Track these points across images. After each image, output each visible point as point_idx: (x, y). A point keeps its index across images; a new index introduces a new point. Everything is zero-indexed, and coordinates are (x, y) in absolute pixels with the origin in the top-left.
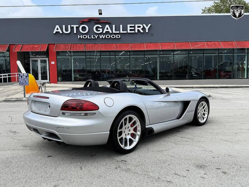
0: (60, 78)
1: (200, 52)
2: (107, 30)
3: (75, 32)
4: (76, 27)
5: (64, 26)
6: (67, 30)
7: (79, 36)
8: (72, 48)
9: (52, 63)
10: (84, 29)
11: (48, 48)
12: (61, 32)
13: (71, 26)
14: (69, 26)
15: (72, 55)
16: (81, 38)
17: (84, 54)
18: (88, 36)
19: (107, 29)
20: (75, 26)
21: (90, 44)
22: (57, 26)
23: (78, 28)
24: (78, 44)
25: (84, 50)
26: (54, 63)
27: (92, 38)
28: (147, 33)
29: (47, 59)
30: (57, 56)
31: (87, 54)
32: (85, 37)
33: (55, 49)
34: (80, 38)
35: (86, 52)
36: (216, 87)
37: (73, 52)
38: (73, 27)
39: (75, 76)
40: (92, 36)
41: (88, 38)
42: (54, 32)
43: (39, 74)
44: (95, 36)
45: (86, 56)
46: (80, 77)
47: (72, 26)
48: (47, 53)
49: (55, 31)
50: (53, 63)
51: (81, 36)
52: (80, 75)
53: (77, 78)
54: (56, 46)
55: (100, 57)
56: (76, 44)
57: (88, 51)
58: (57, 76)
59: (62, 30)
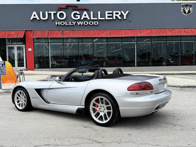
0: (37, 65)
2: (85, 17)
3: (53, 18)
4: (54, 13)
5: (41, 13)
6: (44, 16)
7: (56, 22)
8: (49, 34)
9: (29, 50)
10: (61, 15)
11: (25, 34)
12: (38, 19)
13: (48, 12)
15: (49, 42)
16: (59, 24)
17: (62, 40)
18: (66, 22)
19: (85, 15)
20: (52, 13)
21: (68, 31)
22: (35, 13)
23: (55, 15)
24: (56, 31)
25: (62, 36)
26: (31, 50)
27: (70, 24)
28: (125, 19)
29: (24, 46)
30: (34, 43)
31: (65, 41)
32: (62, 23)
33: (32, 36)
34: (58, 24)
35: (63, 38)
37: (51, 39)
39: (53, 63)
40: (70, 22)
41: (66, 24)
43: (15, 61)
44: (73, 22)
45: (63, 43)
46: (57, 64)
47: (49, 12)
48: (23, 40)
49: (32, 17)
50: (30, 50)
51: (59, 22)
52: (57, 62)
53: (55, 65)
54: (33, 33)
55: (78, 43)
56: (53, 31)
57: (65, 38)
58: (35, 63)
59: (39, 17)
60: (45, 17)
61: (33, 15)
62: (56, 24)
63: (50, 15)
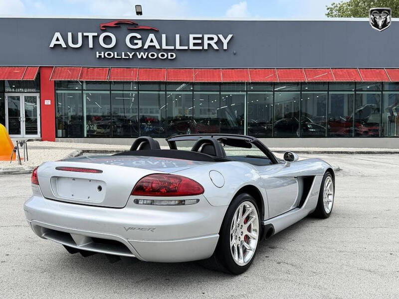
0: (60, 132)
1: (321, 87)
3: (91, 45)
4: (93, 36)
5: (70, 35)
7: (97, 53)
8: (84, 74)
9: (46, 103)
11: (39, 74)
12: (64, 46)
13: (83, 34)
14: (80, 35)
15: (85, 88)
16: (103, 57)
17: (107, 87)
19: (152, 41)
21: (119, 69)
22: (58, 35)
23: (95, 38)
24: (96, 69)
25: (107, 79)
26: (50, 103)
27: (123, 57)
28: (225, 50)
29: (37, 95)
30: (55, 90)
31: (113, 87)
32: (109, 55)
33: (51, 77)
34: (100, 56)
35: (110, 83)
36: (352, 153)
37: (87, 83)
38: (87, 37)
39: (90, 127)
40: (123, 53)
41: (116, 57)
42: (52, 45)
43: (21, 123)
44: (128, 53)
45: (110, 90)
46: (99, 130)
47: (85, 34)
48: (36, 84)
49: (54, 42)
50: (48, 102)
51: (103, 53)
52: (99, 127)
53: (94, 131)
54: (54, 72)
55: (138, 93)
56: (92, 68)
57: (114, 82)
58: (56, 128)
59: (66, 42)
60: (77, 43)
61: (55, 38)
62: (98, 57)
63: (85, 38)
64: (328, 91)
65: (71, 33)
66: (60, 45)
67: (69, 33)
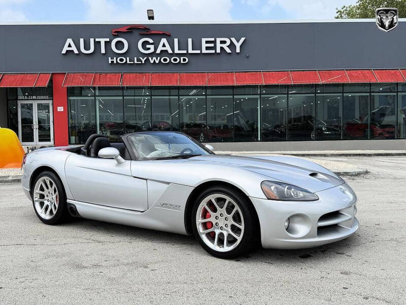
0: (73, 138)
1: (336, 89)
3: (103, 51)
4: (106, 42)
5: (82, 41)
6: (87, 47)
7: (110, 58)
8: (97, 80)
9: (59, 110)
11: (51, 81)
12: (76, 52)
13: (95, 40)
14: (92, 40)
15: (97, 94)
16: (115, 62)
17: (120, 92)
18: (128, 58)
19: (164, 46)
20: (103, 41)
21: (132, 74)
22: (69, 41)
23: (108, 44)
24: (108, 75)
25: (120, 85)
26: (62, 110)
27: (136, 62)
28: (238, 53)
29: (50, 102)
30: (68, 97)
31: (126, 92)
32: (121, 60)
33: (64, 83)
34: (112, 62)
35: (123, 88)
36: (370, 155)
37: (100, 88)
38: (100, 42)
39: (103, 133)
40: (135, 58)
41: (128, 62)
42: (64, 52)
43: (34, 130)
45: (123, 96)
46: (112, 136)
47: (97, 40)
48: (48, 91)
51: (115, 58)
52: (112, 133)
54: (66, 79)
55: (151, 98)
56: (104, 74)
57: (127, 88)
58: (69, 135)
59: (78, 48)
60: (89, 49)
61: (67, 44)
62: (110, 62)
63: (97, 44)
64: (343, 93)
65: (83, 39)
66: (72, 51)
67: (81, 39)
